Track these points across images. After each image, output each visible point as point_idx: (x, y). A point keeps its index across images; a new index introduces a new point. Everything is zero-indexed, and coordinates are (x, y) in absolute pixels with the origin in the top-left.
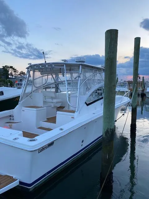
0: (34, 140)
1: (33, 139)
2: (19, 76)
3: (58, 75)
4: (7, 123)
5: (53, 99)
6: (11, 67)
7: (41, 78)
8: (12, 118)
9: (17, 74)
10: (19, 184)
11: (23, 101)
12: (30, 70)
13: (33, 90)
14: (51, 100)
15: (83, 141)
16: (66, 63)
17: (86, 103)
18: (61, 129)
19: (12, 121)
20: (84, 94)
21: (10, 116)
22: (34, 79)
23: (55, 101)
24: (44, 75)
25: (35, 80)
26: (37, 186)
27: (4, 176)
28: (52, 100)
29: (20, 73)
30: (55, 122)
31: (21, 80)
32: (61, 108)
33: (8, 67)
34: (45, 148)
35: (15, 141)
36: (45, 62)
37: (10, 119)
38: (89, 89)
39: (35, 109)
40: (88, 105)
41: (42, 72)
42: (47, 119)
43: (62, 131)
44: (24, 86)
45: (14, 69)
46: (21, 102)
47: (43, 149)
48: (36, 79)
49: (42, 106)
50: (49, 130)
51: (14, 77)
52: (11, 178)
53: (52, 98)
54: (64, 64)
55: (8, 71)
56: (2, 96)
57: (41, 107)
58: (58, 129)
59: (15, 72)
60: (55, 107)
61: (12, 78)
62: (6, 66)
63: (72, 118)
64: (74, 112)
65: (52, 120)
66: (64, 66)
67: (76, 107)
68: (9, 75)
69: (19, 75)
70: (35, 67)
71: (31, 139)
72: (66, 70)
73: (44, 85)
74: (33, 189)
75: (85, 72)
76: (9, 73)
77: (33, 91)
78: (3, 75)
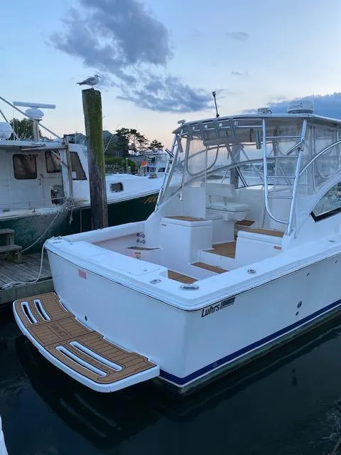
0: (193, 288)
1: (191, 285)
2: (149, 150)
3: (242, 146)
4: (132, 248)
5: (228, 203)
6: (134, 132)
7: (205, 153)
8: (141, 239)
9: (146, 146)
10: (159, 374)
11: (163, 204)
12: (182, 136)
13: (186, 181)
14: (222, 205)
15: (300, 305)
16: (268, 115)
17: (312, 214)
18: (252, 271)
19: (140, 245)
20: (310, 193)
21: (138, 234)
22: (188, 157)
23: (231, 206)
24: (210, 147)
25: (189, 160)
26: (194, 386)
27: (130, 354)
28: (225, 205)
29: (152, 145)
30: (232, 255)
31: (153, 160)
32: (245, 224)
33: (128, 132)
34: (216, 308)
35: (154, 285)
36: (218, 115)
37: (138, 241)
38: (323, 180)
39: (189, 223)
40: (317, 219)
41: (207, 140)
42: (214, 246)
43: (252, 276)
44: (167, 172)
45: (138, 135)
46: (160, 206)
47: (210, 309)
48: (193, 156)
49: (204, 217)
50: (219, 270)
51: (138, 154)
52: (145, 359)
53: (226, 200)
54: (262, 118)
55: (127, 141)
56: (121, 193)
57: (201, 220)
58: (244, 270)
59: (140, 141)
60: (231, 221)
61: (135, 156)
62: (123, 129)
63: (275, 247)
64: (280, 234)
65: (227, 249)
66: (261, 124)
67: (288, 224)
68: (128, 148)
69: (150, 148)
70: (194, 128)
71: (187, 285)
72: (266, 132)
73: (208, 171)
74: (186, 390)
75: (316, 137)
76: (130, 144)
77: (185, 184)
78: (117, 149)
